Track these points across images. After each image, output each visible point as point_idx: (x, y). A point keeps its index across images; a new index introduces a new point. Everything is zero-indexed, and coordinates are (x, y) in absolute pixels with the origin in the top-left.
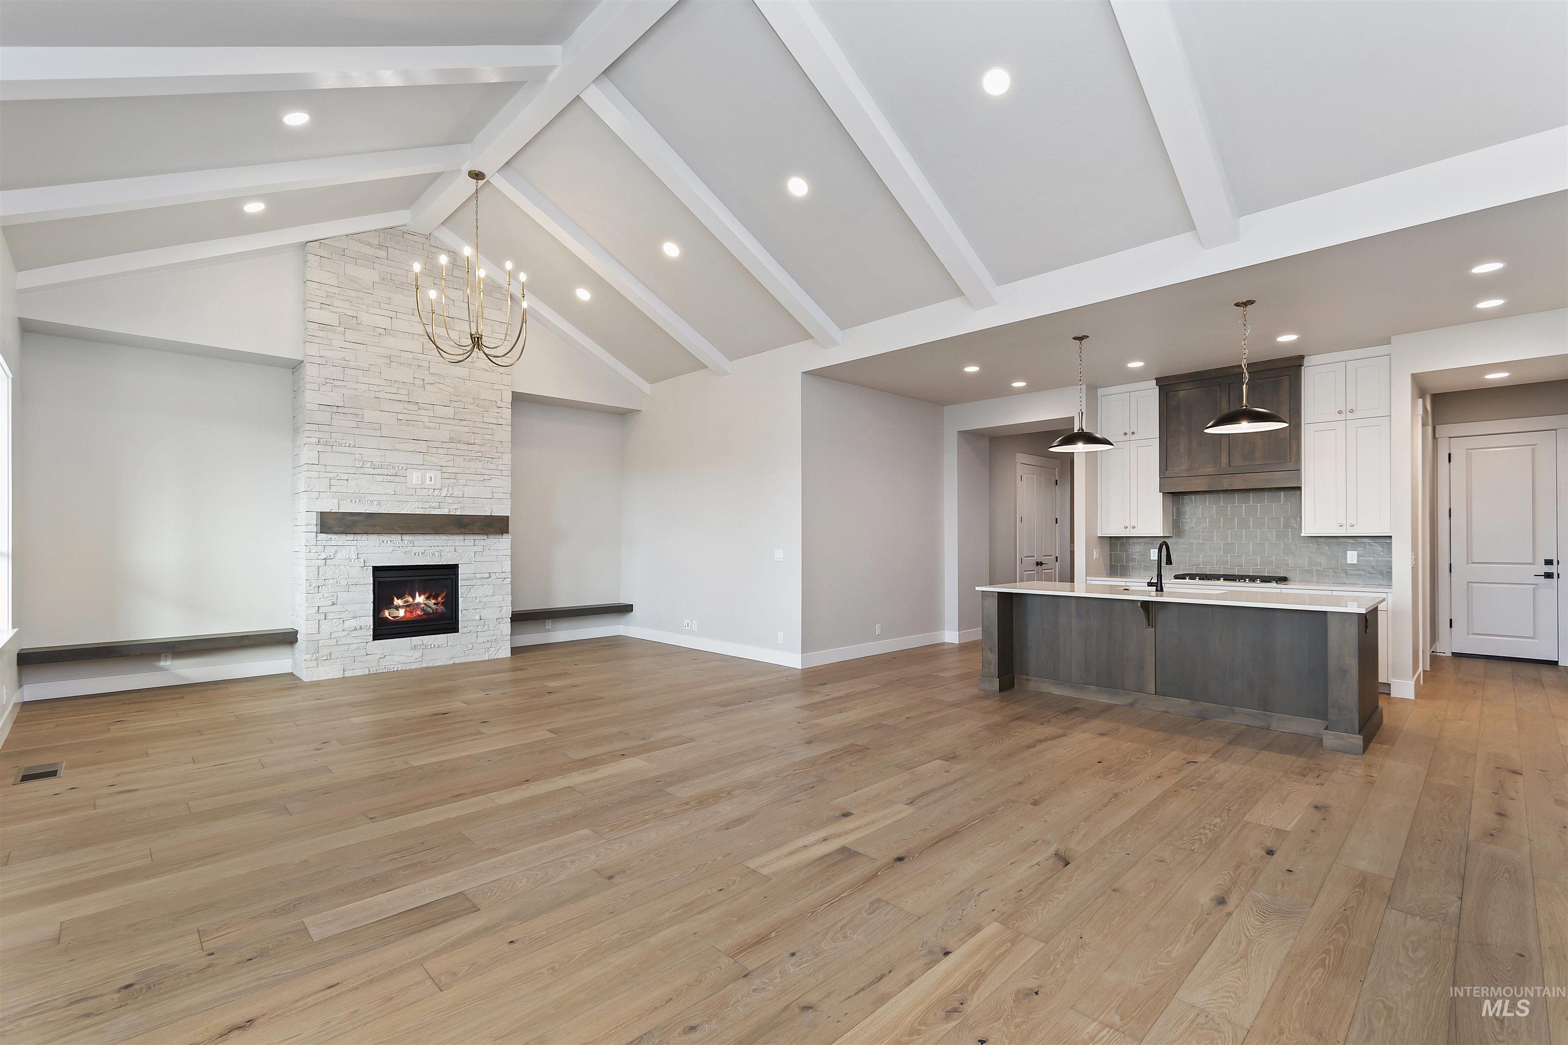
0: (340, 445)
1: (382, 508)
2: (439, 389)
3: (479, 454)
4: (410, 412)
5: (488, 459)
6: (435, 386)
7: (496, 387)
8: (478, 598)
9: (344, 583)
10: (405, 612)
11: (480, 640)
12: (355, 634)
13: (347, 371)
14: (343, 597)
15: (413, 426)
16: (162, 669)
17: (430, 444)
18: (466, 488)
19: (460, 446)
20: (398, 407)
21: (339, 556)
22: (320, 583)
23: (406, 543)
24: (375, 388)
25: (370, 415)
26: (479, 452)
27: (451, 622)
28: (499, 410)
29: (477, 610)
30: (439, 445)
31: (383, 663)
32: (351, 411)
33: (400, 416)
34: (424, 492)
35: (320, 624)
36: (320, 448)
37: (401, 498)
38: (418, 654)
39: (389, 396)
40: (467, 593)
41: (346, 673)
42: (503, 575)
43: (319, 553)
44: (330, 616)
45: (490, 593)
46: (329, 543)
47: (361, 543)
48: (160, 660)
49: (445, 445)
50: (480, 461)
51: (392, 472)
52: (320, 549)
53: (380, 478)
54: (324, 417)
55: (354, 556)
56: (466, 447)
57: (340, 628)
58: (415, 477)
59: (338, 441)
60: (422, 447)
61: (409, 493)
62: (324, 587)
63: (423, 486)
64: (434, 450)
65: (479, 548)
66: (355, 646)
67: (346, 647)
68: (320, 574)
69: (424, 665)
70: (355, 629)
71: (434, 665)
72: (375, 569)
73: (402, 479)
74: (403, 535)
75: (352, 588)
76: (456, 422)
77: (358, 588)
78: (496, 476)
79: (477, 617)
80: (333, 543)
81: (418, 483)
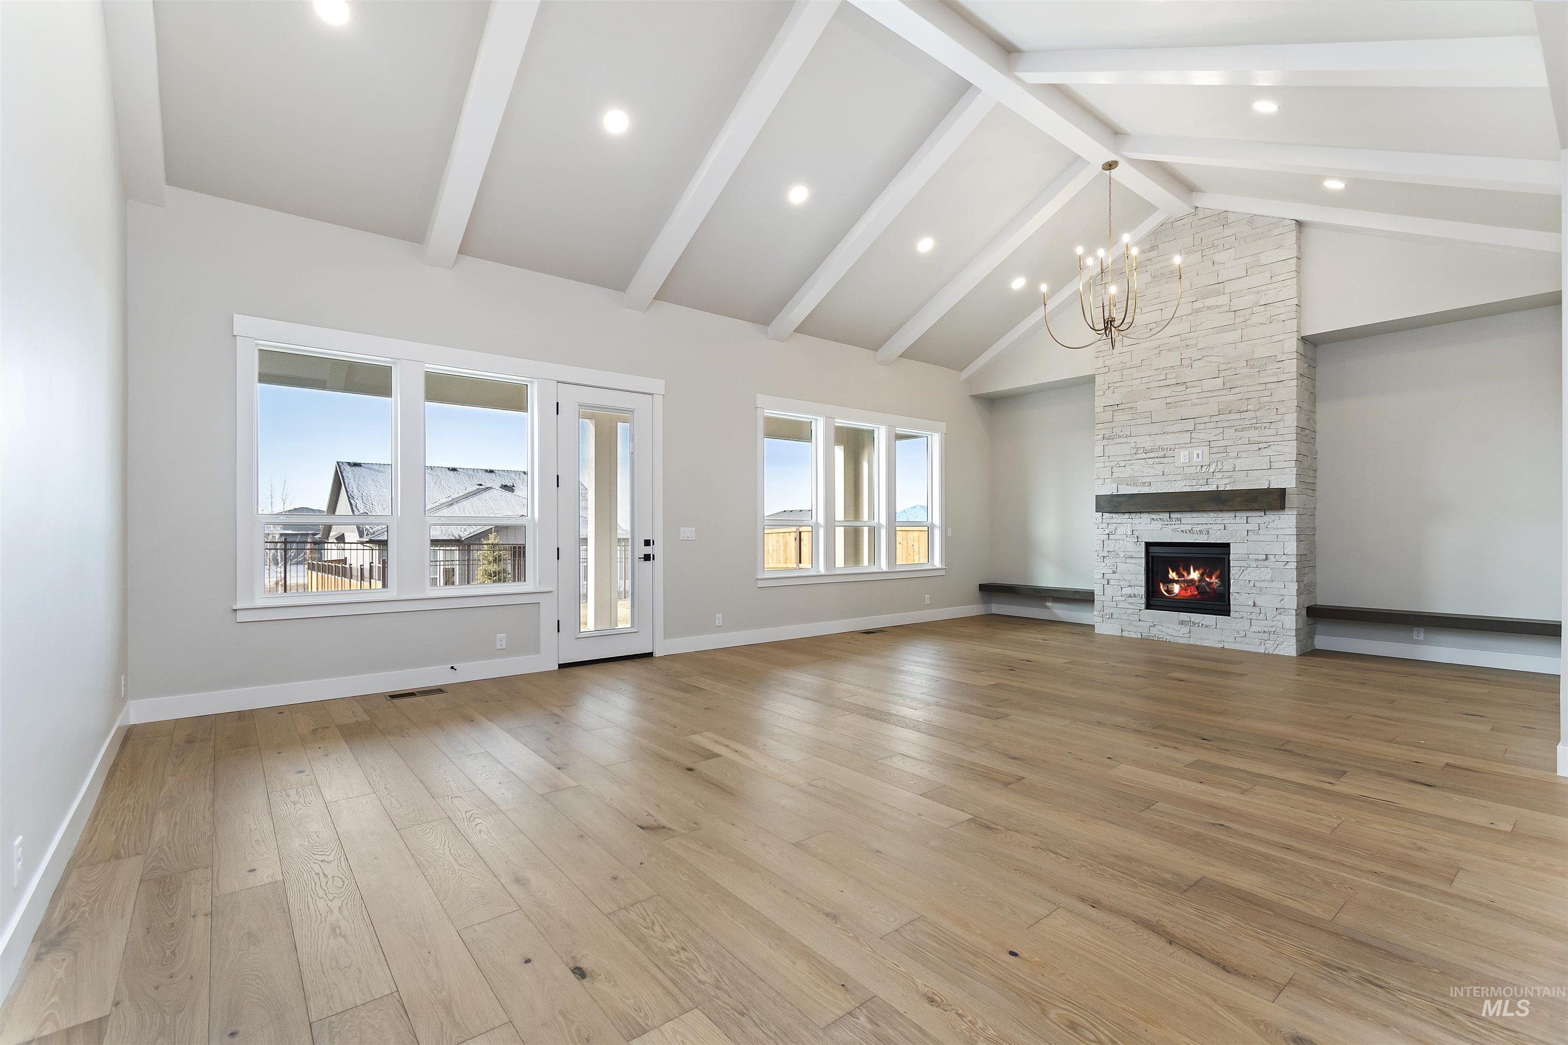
0: (1119, 437)
1: (1153, 488)
2: (1207, 362)
3: (1255, 421)
4: (1180, 393)
5: (1265, 425)
6: (1203, 361)
7: (1275, 339)
8: (1253, 582)
9: (1122, 555)
10: (1181, 588)
11: (1254, 629)
12: (1130, 600)
13: (1125, 372)
14: (1122, 567)
15: (1181, 406)
16: (1048, 608)
17: (1197, 421)
18: (1239, 460)
19: (1230, 417)
20: (1166, 392)
21: (1119, 532)
22: (1106, 554)
23: (1174, 521)
24: (1147, 380)
25: (1142, 406)
26: (1253, 418)
27: (1223, 604)
28: (1280, 365)
29: (1251, 595)
30: (1207, 419)
31: (1154, 631)
32: (1128, 405)
33: (1168, 400)
34: (1193, 470)
35: (1105, 588)
36: (1105, 442)
37: (1169, 478)
38: (1185, 629)
39: (1158, 384)
40: (1239, 574)
41: (1123, 632)
42: (1285, 558)
43: (1105, 529)
44: (1112, 582)
45: (1269, 577)
46: (1112, 521)
47: (1135, 521)
48: (1046, 601)
49: (1214, 419)
50: (1256, 428)
51: (1161, 454)
52: (1105, 525)
53: (1150, 461)
54: (1107, 416)
55: (1129, 533)
56: (1237, 416)
57: (1119, 593)
58: (1182, 456)
59: (1118, 434)
60: (1189, 425)
61: (1177, 472)
62: (1107, 557)
63: (1190, 465)
64: (1202, 426)
65: (1252, 526)
66: (1131, 611)
67: (1124, 611)
68: (1104, 547)
69: (1192, 642)
70: (1130, 596)
71: (1202, 644)
72: (1148, 545)
73: (1170, 460)
74: (1171, 513)
75: (1128, 561)
76: (1225, 392)
77: (1133, 561)
78: (1274, 443)
79: (1251, 603)
80: (1114, 521)
81: (1185, 461)
